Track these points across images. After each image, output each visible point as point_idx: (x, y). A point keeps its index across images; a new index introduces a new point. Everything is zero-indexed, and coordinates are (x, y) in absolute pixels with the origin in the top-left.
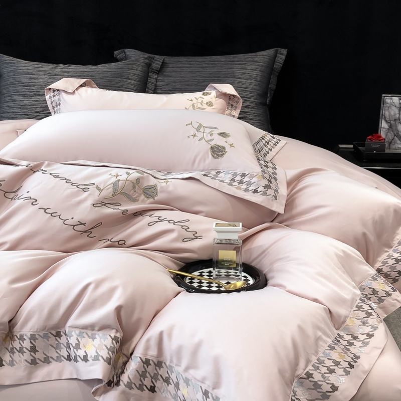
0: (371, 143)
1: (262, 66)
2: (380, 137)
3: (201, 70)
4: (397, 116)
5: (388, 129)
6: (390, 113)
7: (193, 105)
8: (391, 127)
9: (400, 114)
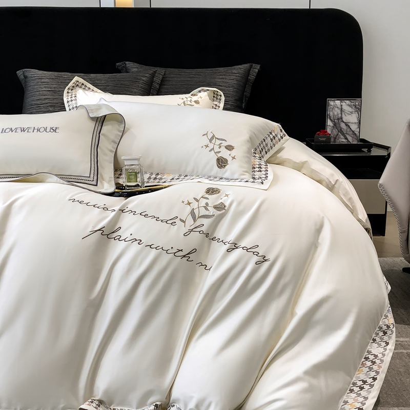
2: (327, 132)
4: (340, 115)
5: (333, 127)
6: (333, 113)
8: (335, 125)
9: (342, 115)
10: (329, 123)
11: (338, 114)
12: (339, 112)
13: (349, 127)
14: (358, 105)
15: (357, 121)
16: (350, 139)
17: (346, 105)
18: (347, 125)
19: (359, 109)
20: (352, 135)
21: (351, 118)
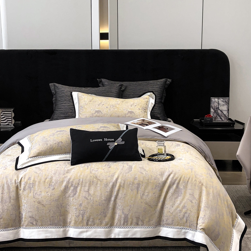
0: (206, 118)
1: (160, 86)
2: (211, 116)
3: (135, 88)
4: (218, 106)
6: (214, 105)
8: (215, 111)
10: (212, 110)
13: (222, 112)
15: (227, 110)
16: (223, 119)
17: (221, 101)
20: (224, 117)
21: (224, 108)
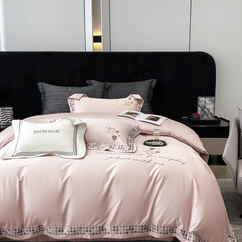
0: (194, 116)
2: (198, 114)
5: (201, 110)
6: (201, 104)
7: (126, 104)
9: (205, 104)
10: (199, 109)
11: (204, 105)
12: (204, 103)
14: (214, 100)
16: (209, 116)
17: (208, 100)
18: (208, 110)
19: (214, 102)
20: (211, 115)
21: (210, 107)
